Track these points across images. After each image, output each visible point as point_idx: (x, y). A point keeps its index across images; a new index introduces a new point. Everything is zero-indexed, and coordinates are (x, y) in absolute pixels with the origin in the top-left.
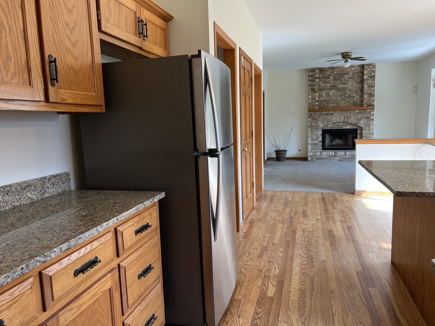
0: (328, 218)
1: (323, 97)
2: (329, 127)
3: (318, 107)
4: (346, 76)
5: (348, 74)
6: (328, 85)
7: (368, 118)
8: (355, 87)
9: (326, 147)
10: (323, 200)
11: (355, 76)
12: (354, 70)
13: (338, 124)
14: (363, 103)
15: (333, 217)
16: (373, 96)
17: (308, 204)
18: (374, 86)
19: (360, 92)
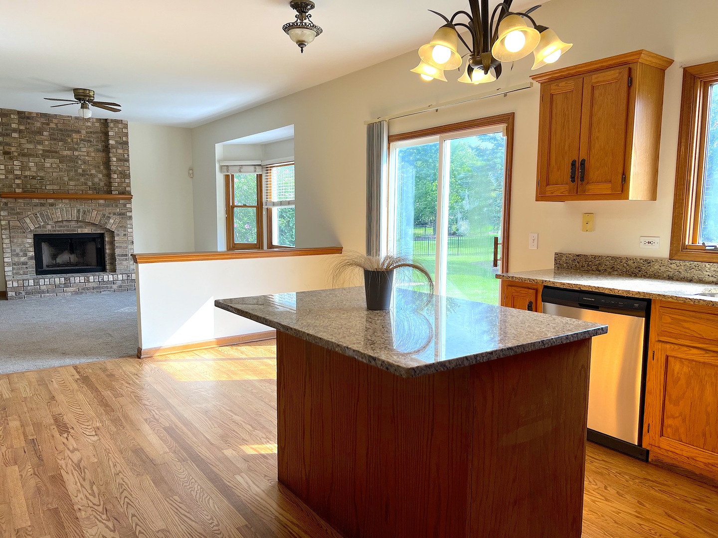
0: (116, 421)
1: (30, 169)
2: (49, 229)
3: (21, 189)
4: (75, 136)
5: (79, 132)
6: (40, 147)
7: (122, 214)
8: (94, 158)
9: (45, 268)
10: (85, 380)
11: (93, 138)
12: (89, 126)
13: (67, 224)
14: (111, 189)
15: (126, 417)
16: (128, 176)
17: (56, 398)
18: (127, 160)
19: (104, 168)
